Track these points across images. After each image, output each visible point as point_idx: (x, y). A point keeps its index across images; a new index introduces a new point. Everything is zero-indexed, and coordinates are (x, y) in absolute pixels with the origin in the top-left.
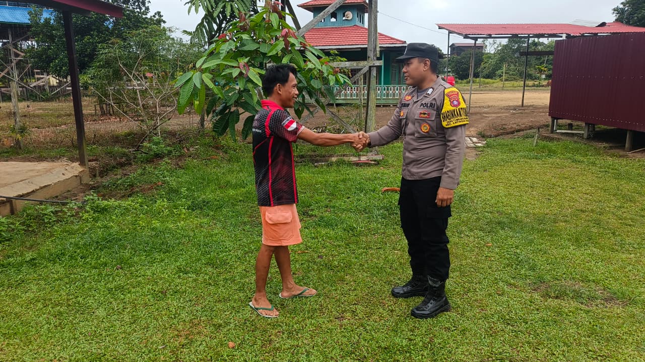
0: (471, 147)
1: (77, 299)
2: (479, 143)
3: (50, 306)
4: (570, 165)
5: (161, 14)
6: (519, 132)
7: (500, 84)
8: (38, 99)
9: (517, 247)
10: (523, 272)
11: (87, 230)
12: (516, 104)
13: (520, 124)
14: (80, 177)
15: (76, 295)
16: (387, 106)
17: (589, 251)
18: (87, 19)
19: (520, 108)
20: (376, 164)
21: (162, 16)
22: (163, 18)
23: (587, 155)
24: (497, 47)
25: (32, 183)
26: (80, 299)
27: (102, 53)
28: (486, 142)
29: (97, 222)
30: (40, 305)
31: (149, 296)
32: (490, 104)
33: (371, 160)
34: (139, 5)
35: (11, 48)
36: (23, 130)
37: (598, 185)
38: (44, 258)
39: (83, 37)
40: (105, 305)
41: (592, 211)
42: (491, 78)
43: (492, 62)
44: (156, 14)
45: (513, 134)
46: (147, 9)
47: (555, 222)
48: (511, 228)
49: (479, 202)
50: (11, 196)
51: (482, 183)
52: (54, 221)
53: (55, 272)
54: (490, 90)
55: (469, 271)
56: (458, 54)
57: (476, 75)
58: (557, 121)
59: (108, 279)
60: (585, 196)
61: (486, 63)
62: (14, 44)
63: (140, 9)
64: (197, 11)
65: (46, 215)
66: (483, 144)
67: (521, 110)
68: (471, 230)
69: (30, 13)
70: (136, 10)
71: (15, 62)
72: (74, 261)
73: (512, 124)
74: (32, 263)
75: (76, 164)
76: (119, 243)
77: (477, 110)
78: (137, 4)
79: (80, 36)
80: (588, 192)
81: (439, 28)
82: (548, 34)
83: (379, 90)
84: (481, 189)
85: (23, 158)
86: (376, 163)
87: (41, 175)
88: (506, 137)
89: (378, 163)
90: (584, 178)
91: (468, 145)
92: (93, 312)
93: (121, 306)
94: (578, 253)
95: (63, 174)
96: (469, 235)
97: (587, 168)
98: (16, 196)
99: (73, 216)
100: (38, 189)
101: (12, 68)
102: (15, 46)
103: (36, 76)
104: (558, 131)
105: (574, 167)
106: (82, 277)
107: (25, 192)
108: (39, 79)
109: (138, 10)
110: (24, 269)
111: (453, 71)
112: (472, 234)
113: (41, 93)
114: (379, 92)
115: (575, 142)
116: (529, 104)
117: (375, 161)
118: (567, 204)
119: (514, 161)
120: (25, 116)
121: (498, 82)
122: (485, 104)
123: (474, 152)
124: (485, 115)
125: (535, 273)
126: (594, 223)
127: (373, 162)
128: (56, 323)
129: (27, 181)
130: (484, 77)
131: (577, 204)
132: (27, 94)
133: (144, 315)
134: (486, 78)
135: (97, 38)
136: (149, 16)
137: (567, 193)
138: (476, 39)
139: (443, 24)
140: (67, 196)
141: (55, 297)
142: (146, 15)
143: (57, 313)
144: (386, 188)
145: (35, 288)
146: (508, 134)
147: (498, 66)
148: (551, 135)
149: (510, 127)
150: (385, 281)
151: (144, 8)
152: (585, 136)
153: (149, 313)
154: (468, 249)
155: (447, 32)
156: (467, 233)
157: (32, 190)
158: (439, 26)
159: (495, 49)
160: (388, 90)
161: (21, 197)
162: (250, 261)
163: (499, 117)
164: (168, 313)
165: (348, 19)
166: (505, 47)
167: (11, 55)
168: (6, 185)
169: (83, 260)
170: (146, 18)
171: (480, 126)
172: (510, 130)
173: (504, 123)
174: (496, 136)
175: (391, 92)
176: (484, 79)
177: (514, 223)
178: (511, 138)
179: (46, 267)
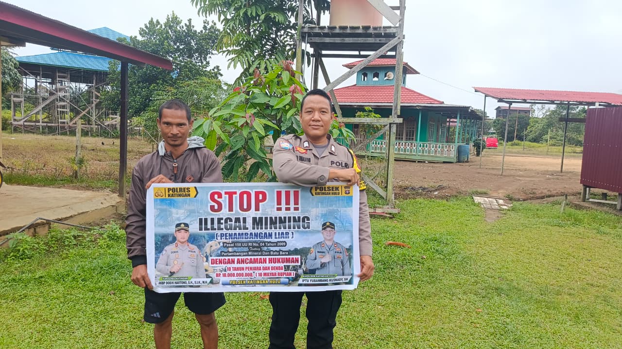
0: (495, 209)
1: (64, 318)
2: (505, 205)
3: (38, 322)
4: (594, 236)
5: (220, 68)
6: (549, 197)
7: (545, 149)
8: (109, 136)
9: (508, 316)
10: (506, 343)
11: (98, 255)
12: (555, 169)
13: (551, 190)
14: (117, 207)
15: (65, 314)
16: (421, 162)
17: (588, 329)
18: (155, 69)
19: (558, 174)
20: (391, 218)
21: (220, 70)
22: (221, 72)
23: (615, 227)
24: (546, 112)
25: (72, 209)
26: (66, 319)
27: (157, 100)
28: (512, 205)
29: (110, 249)
30: (30, 320)
31: (128, 323)
32: (528, 167)
33: (386, 213)
34: (201, 60)
35: (94, 91)
36: (81, 162)
37: (619, 259)
38: (51, 277)
39: (150, 84)
40: (86, 327)
41: (604, 287)
42: (538, 142)
43: (540, 126)
44: (215, 68)
45: (542, 199)
46: (208, 63)
47: (558, 293)
48: (507, 296)
49: (482, 266)
50: (51, 219)
51: (492, 247)
52: (74, 245)
53: (55, 291)
54: (534, 154)
55: (448, 335)
56: (504, 117)
57: (521, 139)
58: (589, 190)
59: (99, 303)
60: (601, 270)
61: (532, 127)
62: (96, 88)
63: (202, 63)
64: (235, 66)
65: (68, 238)
66: (508, 207)
67: (559, 175)
68: (465, 293)
69: (110, 63)
70: (198, 64)
71: (95, 103)
72: (75, 283)
73: (542, 190)
74: (40, 281)
75: (116, 195)
76: (120, 270)
77: (512, 172)
78: (199, 59)
79: (147, 84)
80: (604, 265)
81: (475, 91)
82: (586, 102)
83: (414, 146)
84: (488, 253)
85: (73, 186)
86: (390, 216)
87: (81, 203)
88: (534, 202)
89: (392, 217)
90: (605, 251)
91: (493, 207)
92: (73, 332)
93: (99, 330)
94: (574, 330)
95: (102, 203)
96: (461, 298)
97: (611, 241)
98: (56, 220)
99: (91, 241)
100: (76, 215)
101: (92, 108)
102: (98, 89)
103: (111, 116)
104: (591, 200)
105: (597, 239)
106: (77, 298)
107: (64, 216)
108: (112, 119)
109: (200, 64)
110: (30, 286)
111: (498, 133)
112: (465, 297)
113: (113, 130)
114: (414, 148)
115: (606, 213)
116: (569, 170)
117: (390, 214)
118: (577, 276)
119: (535, 226)
120: (93, 150)
121: (544, 146)
122: (524, 167)
123: (497, 214)
124: (518, 178)
125: (518, 346)
126: (602, 300)
127: (388, 215)
128: (37, 339)
129: (68, 207)
130: (530, 141)
131: (588, 278)
132: (101, 131)
133: (117, 341)
134: (531, 142)
135: (161, 86)
136: (208, 69)
137: (580, 265)
138: (510, 103)
139: (479, 88)
140: (99, 223)
141: (45, 314)
142: (206, 68)
143: (42, 329)
144: (391, 242)
145: (33, 304)
146: (537, 198)
147: (544, 132)
148: (582, 204)
149: (540, 192)
150: (357, 336)
151: (205, 63)
152: (618, 207)
153: (122, 340)
154: (456, 312)
155: (484, 95)
156: (460, 296)
157: (71, 215)
158: (475, 90)
159: (543, 113)
160: (423, 146)
161: (59, 220)
162: (232, 300)
163: (532, 181)
164: (139, 342)
165: (390, 79)
166: (553, 112)
167: (92, 97)
168: (50, 208)
169: (83, 283)
170: (206, 71)
171: (510, 188)
172: (540, 195)
173: (535, 187)
174: (524, 200)
175: (426, 149)
176: (530, 143)
177: (513, 291)
178: (539, 203)
179: (50, 285)
